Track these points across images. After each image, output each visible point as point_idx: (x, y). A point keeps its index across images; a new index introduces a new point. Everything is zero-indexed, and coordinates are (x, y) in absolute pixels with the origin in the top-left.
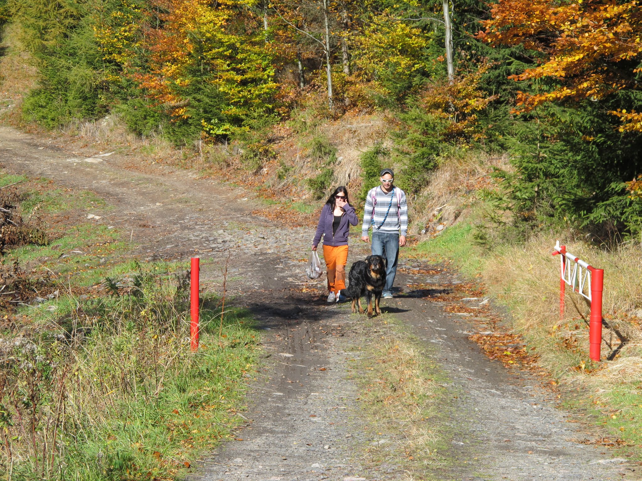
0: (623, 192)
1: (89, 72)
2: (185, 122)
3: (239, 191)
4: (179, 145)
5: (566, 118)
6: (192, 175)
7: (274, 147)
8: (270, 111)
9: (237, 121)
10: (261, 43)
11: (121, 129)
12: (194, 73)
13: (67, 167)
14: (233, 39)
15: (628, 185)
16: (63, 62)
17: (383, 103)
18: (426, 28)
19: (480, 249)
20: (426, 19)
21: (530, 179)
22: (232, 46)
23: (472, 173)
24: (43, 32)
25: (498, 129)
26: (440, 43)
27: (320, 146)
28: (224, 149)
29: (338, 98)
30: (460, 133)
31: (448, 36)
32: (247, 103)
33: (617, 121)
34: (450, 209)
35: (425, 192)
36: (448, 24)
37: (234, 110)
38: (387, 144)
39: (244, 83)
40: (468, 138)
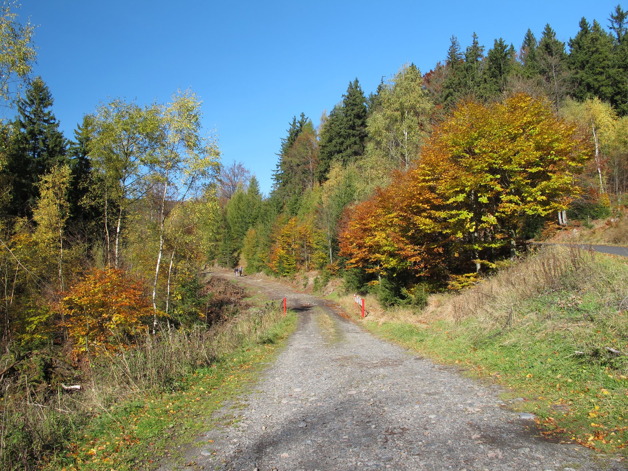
0: (367, 285)
1: (258, 263)
2: (277, 273)
3: (289, 287)
4: (276, 278)
5: (355, 271)
6: (279, 284)
7: (296, 277)
8: (294, 270)
9: (288, 272)
10: (293, 257)
11: (264, 274)
12: (279, 263)
13: (253, 282)
14: (287, 256)
15: (368, 283)
16: (252, 261)
17: (317, 269)
18: (326, 253)
19: (338, 297)
20: (326, 252)
21: (348, 283)
22: (287, 257)
23: (336, 282)
24: (248, 255)
25: (341, 273)
26: (329, 256)
27: (305, 277)
28: (285, 278)
29: (308, 268)
30: (334, 274)
31: (331, 255)
32: (290, 269)
33: (365, 271)
34: (332, 289)
35: (327, 286)
36: (331, 253)
37: (287, 270)
38: (319, 277)
39: (289, 265)
40: (335, 275)
